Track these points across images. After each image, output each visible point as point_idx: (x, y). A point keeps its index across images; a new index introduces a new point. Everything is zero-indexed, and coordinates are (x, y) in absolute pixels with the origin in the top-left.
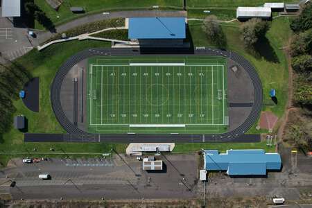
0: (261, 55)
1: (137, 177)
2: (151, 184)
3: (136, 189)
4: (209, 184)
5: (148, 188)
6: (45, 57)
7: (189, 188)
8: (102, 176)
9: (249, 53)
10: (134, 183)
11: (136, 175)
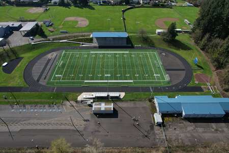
0: (179, 48)
1: (86, 123)
2: (100, 130)
3: (82, 135)
4: (167, 129)
5: (97, 133)
6: (34, 48)
7: (146, 134)
8: (46, 121)
9: (171, 48)
10: (81, 128)
11: (85, 120)
